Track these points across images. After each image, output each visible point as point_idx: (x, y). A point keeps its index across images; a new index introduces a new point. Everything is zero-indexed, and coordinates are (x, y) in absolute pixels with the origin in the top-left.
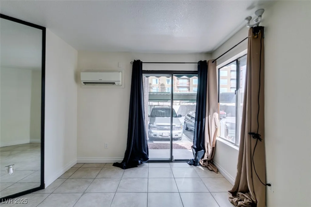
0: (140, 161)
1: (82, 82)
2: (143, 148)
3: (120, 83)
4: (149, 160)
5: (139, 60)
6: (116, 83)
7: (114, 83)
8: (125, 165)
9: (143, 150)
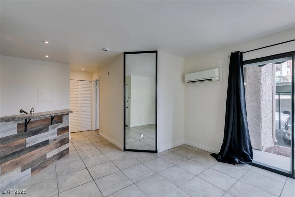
0: (237, 160)
1: (186, 82)
2: (243, 147)
3: (217, 78)
4: (252, 162)
5: (237, 51)
6: (212, 80)
7: (211, 79)
8: (220, 158)
9: (243, 149)
